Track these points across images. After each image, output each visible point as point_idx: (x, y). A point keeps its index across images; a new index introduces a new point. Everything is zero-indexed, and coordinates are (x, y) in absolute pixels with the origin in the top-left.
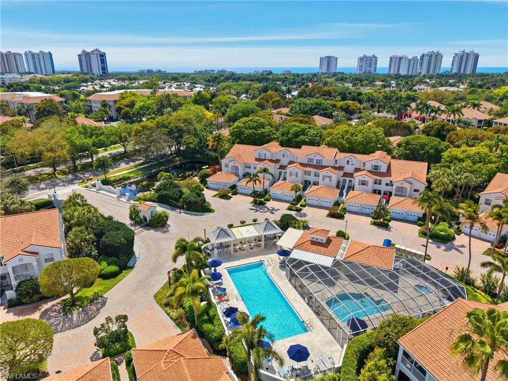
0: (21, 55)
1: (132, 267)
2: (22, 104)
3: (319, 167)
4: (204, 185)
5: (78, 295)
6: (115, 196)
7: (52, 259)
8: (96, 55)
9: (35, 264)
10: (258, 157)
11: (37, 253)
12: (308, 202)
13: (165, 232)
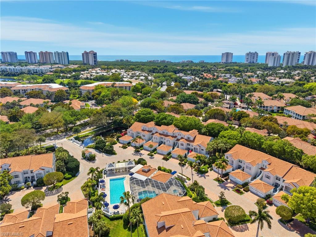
0: (52, 53)
1: (77, 176)
2: (49, 91)
3: (167, 136)
4: (118, 141)
5: (56, 185)
6: (79, 145)
7: (49, 172)
8: (91, 54)
9: (43, 173)
10: (143, 129)
11: (44, 170)
12: (158, 151)
13: (94, 163)
